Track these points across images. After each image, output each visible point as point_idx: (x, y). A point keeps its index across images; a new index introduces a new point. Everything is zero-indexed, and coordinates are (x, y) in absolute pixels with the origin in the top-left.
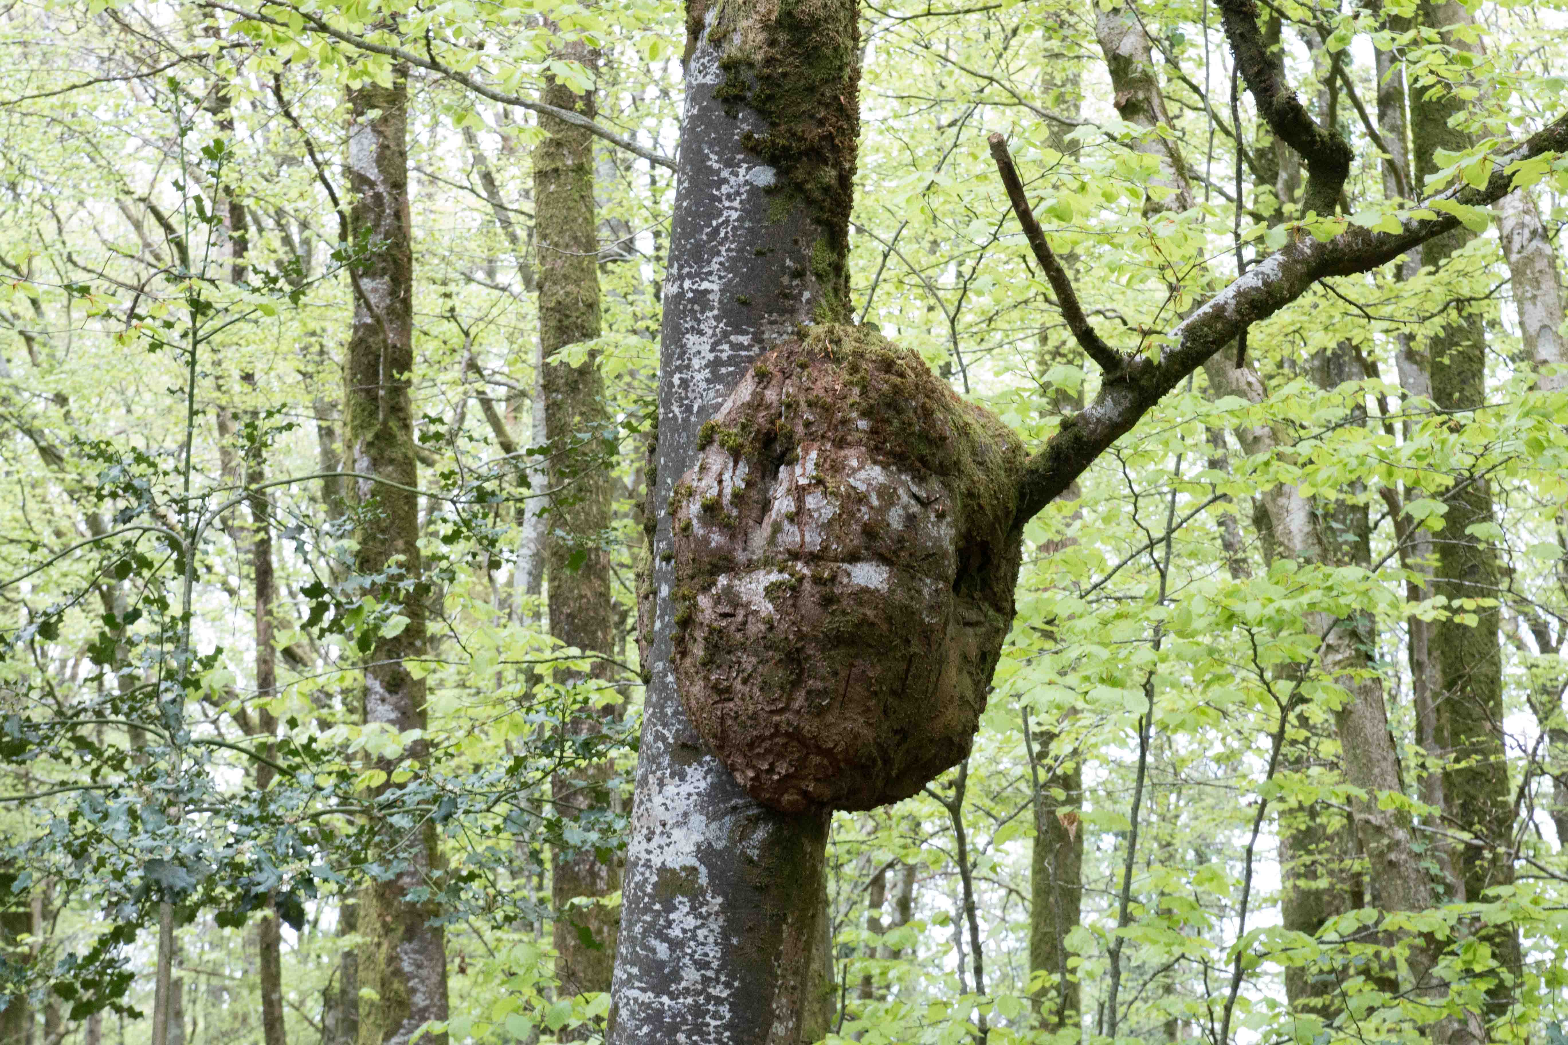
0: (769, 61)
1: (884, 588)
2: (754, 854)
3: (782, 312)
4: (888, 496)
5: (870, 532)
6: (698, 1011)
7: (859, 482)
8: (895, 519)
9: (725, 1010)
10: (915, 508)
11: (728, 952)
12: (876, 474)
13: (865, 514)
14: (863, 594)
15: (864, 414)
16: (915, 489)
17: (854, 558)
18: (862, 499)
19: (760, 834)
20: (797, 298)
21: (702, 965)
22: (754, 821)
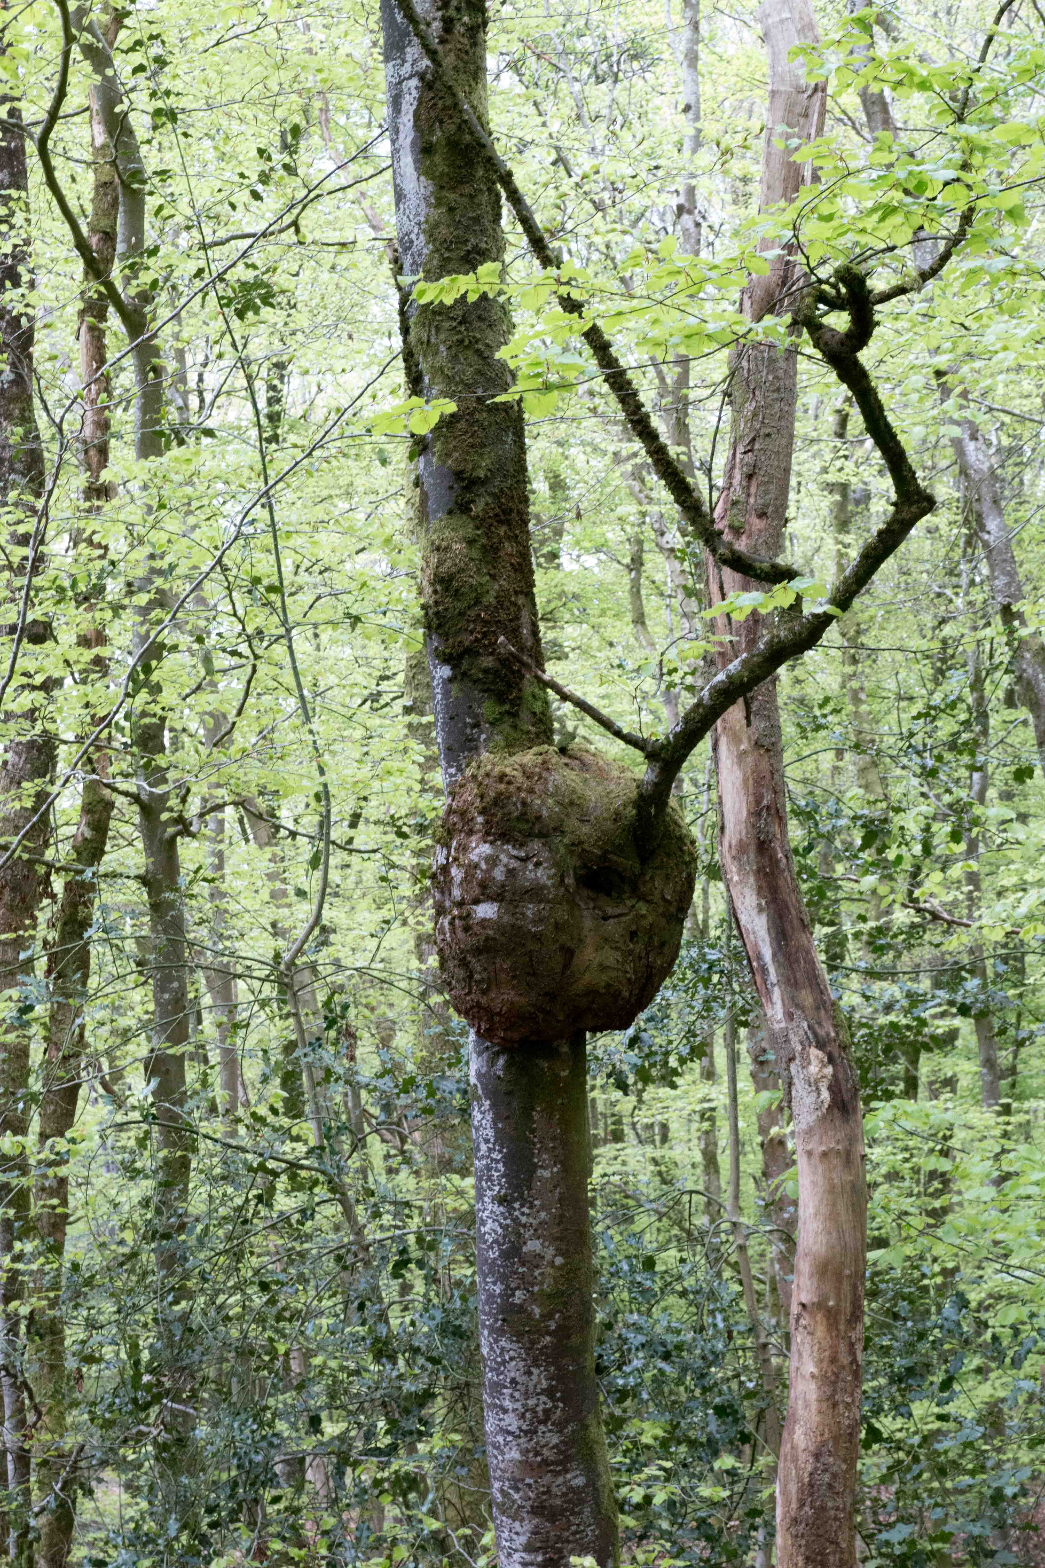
0: (436, 603)
1: (495, 917)
2: (501, 1073)
3: (470, 750)
4: (492, 861)
5: (483, 885)
6: (489, 1168)
7: (474, 857)
8: (499, 874)
9: (500, 1166)
10: (514, 864)
11: (497, 1131)
12: (486, 849)
13: (479, 875)
14: (484, 922)
15: (481, 813)
16: (515, 852)
17: (476, 902)
18: (476, 866)
19: (501, 1062)
20: (477, 740)
21: (487, 1141)
22: (497, 1054)
